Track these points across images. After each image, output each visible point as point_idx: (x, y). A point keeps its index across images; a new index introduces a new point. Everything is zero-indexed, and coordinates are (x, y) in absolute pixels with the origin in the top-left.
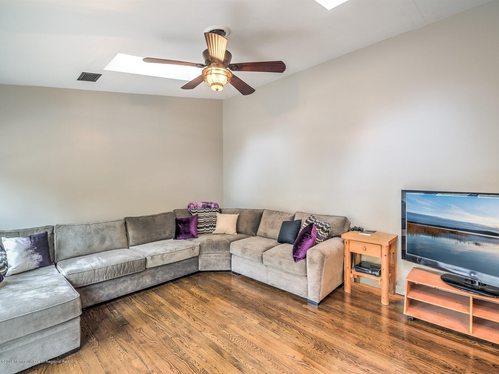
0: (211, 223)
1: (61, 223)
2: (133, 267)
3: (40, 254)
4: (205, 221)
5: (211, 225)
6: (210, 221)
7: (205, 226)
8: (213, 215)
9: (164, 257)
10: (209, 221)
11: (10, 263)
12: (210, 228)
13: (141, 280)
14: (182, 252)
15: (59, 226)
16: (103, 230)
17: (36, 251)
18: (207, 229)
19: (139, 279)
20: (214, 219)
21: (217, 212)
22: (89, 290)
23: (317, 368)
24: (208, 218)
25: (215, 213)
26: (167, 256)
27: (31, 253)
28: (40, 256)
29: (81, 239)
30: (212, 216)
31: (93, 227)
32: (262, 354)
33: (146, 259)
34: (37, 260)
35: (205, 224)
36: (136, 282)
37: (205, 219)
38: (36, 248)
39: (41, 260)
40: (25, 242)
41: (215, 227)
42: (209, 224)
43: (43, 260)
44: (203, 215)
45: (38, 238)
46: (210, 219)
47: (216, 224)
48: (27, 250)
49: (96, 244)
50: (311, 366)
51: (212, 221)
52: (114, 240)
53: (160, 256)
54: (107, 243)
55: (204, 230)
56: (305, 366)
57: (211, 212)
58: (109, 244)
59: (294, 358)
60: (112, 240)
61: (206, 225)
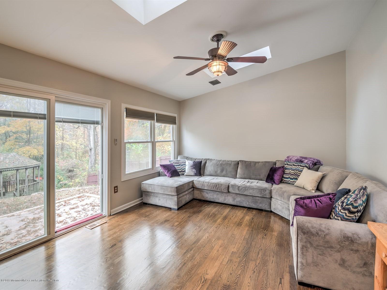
0: (295, 175)
1: (210, 158)
2: (221, 187)
3: (195, 170)
4: (290, 173)
5: (295, 177)
6: (295, 174)
7: (289, 177)
8: (300, 169)
9: (240, 188)
10: (293, 173)
11: (186, 171)
12: (294, 180)
13: (226, 198)
14: (254, 190)
15: (209, 159)
16: (224, 165)
17: (194, 168)
18: (291, 180)
19: (225, 196)
20: (298, 172)
21: (305, 167)
22: (202, 191)
23: (201, 288)
24: (293, 171)
25: (303, 168)
26: (242, 189)
27: (192, 168)
28: (195, 171)
29: (213, 167)
30: (298, 170)
31: (221, 162)
32: (202, 259)
33: (229, 186)
34: (194, 172)
35: (289, 176)
36: (223, 197)
37: (290, 171)
38: (194, 167)
39: (195, 172)
40: (191, 162)
41: (297, 179)
42: (293, 176)
43: (196, 173)
44: (290, 168)
45: (197, 163)
46: (295, 172)
47: (298, 177)
48: (191, 166)
49: (219, 171)
50: (202, 284)
51: (297, 174)
52: (228, 172)
53: (237, 187)
54: (224, 172)
55: (289, 181)
56: (201, 281)
57: (298, 165)
58: (225, 173)
59: (206, 274)
60: (226, 171)
61: (291, 177)
